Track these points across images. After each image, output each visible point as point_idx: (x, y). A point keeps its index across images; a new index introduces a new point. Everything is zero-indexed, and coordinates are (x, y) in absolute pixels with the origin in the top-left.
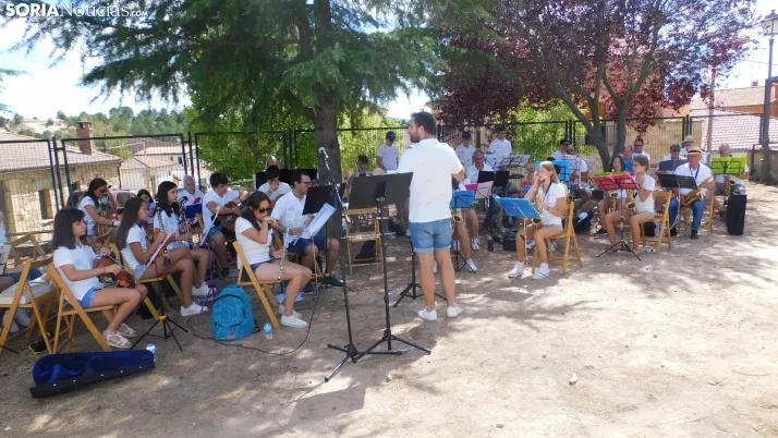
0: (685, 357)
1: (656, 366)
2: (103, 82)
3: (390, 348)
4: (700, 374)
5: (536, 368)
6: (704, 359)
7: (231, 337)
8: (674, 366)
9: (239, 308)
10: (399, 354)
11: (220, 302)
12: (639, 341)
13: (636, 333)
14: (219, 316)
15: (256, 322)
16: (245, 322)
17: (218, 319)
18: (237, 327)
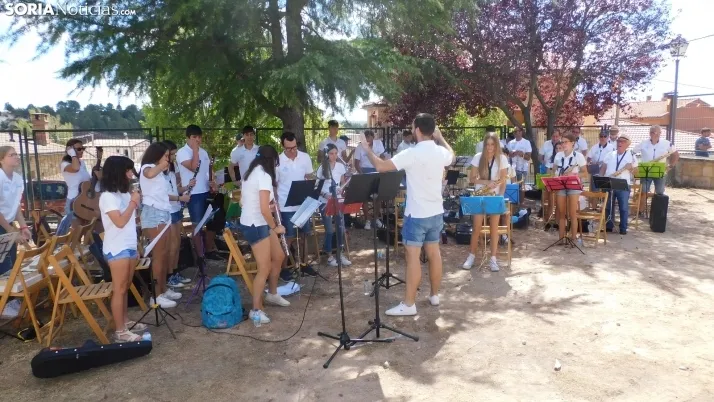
0: (652, 345)
1: (629, 353)
2: (79, 77)
3: (378, 335)
4: (670, 360)
5: (520, 355)
6: (667, 345)
7: (221, 325)
8: (644, 352)
9: (229, 296)
10: (389, 341)
11: (211, 291)
12: (606, 329)
13: (601, 321)
14: (210, 305)
15: (244, 310)
16: (234, 311)
17: (209, 308)
18: (228, 315)
